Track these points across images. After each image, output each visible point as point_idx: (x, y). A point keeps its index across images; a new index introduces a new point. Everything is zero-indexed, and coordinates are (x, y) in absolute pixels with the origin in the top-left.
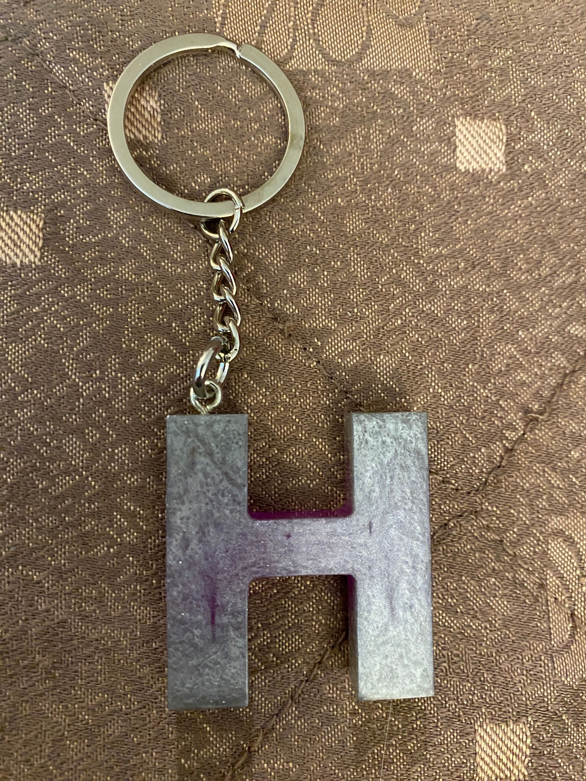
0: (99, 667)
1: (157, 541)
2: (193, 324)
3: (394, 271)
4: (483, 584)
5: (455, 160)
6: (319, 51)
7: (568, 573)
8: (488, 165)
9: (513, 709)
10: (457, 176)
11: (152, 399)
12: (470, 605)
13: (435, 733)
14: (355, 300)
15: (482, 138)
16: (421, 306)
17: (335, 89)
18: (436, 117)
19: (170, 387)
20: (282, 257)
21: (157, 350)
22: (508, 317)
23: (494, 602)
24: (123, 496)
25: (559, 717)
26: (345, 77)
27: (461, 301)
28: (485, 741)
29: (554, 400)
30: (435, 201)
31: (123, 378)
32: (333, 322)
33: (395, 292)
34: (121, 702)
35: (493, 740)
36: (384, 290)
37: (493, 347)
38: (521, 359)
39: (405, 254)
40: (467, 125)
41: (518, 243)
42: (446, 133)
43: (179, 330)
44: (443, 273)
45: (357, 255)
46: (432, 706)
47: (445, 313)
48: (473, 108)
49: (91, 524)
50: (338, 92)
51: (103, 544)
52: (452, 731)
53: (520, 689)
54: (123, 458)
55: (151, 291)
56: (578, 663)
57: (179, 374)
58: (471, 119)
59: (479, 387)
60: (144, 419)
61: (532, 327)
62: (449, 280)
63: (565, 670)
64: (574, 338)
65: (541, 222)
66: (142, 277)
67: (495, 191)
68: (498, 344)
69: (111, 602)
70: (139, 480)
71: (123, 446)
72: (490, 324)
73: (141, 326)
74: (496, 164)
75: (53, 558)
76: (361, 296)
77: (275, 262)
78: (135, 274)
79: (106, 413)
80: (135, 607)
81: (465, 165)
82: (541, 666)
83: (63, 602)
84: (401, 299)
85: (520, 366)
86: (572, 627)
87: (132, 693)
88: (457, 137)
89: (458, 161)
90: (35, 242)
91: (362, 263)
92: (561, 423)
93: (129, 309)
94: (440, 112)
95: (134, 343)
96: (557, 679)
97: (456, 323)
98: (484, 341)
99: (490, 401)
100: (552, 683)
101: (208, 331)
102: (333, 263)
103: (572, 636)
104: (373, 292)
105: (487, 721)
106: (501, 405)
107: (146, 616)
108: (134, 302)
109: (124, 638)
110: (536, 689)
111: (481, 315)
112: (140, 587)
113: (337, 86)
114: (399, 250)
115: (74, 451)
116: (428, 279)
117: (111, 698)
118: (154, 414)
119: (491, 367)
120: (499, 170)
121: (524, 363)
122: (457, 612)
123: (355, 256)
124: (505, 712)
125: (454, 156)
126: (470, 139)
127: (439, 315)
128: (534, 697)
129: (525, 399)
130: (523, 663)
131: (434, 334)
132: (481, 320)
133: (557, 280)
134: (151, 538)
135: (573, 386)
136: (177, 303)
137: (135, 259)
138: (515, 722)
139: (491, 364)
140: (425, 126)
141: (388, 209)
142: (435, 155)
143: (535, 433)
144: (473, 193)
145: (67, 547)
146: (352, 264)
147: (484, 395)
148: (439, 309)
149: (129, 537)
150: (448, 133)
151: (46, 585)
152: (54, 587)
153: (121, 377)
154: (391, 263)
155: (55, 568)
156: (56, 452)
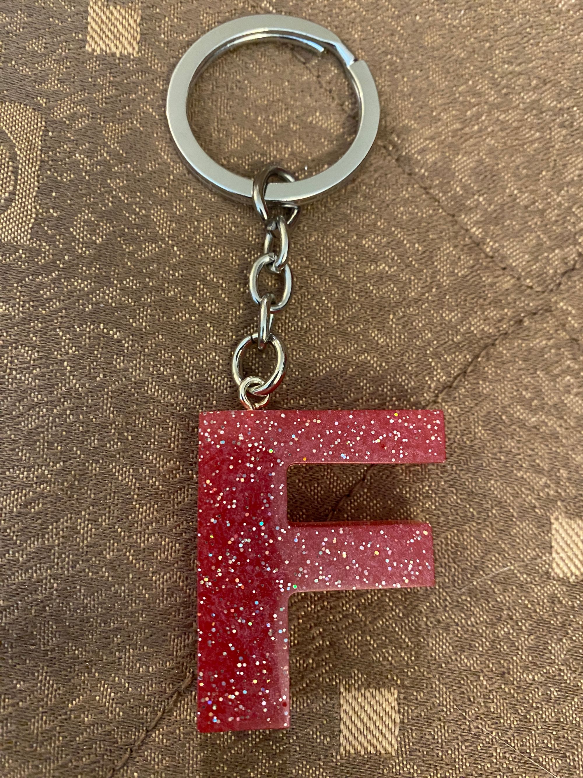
90: (132, 36)
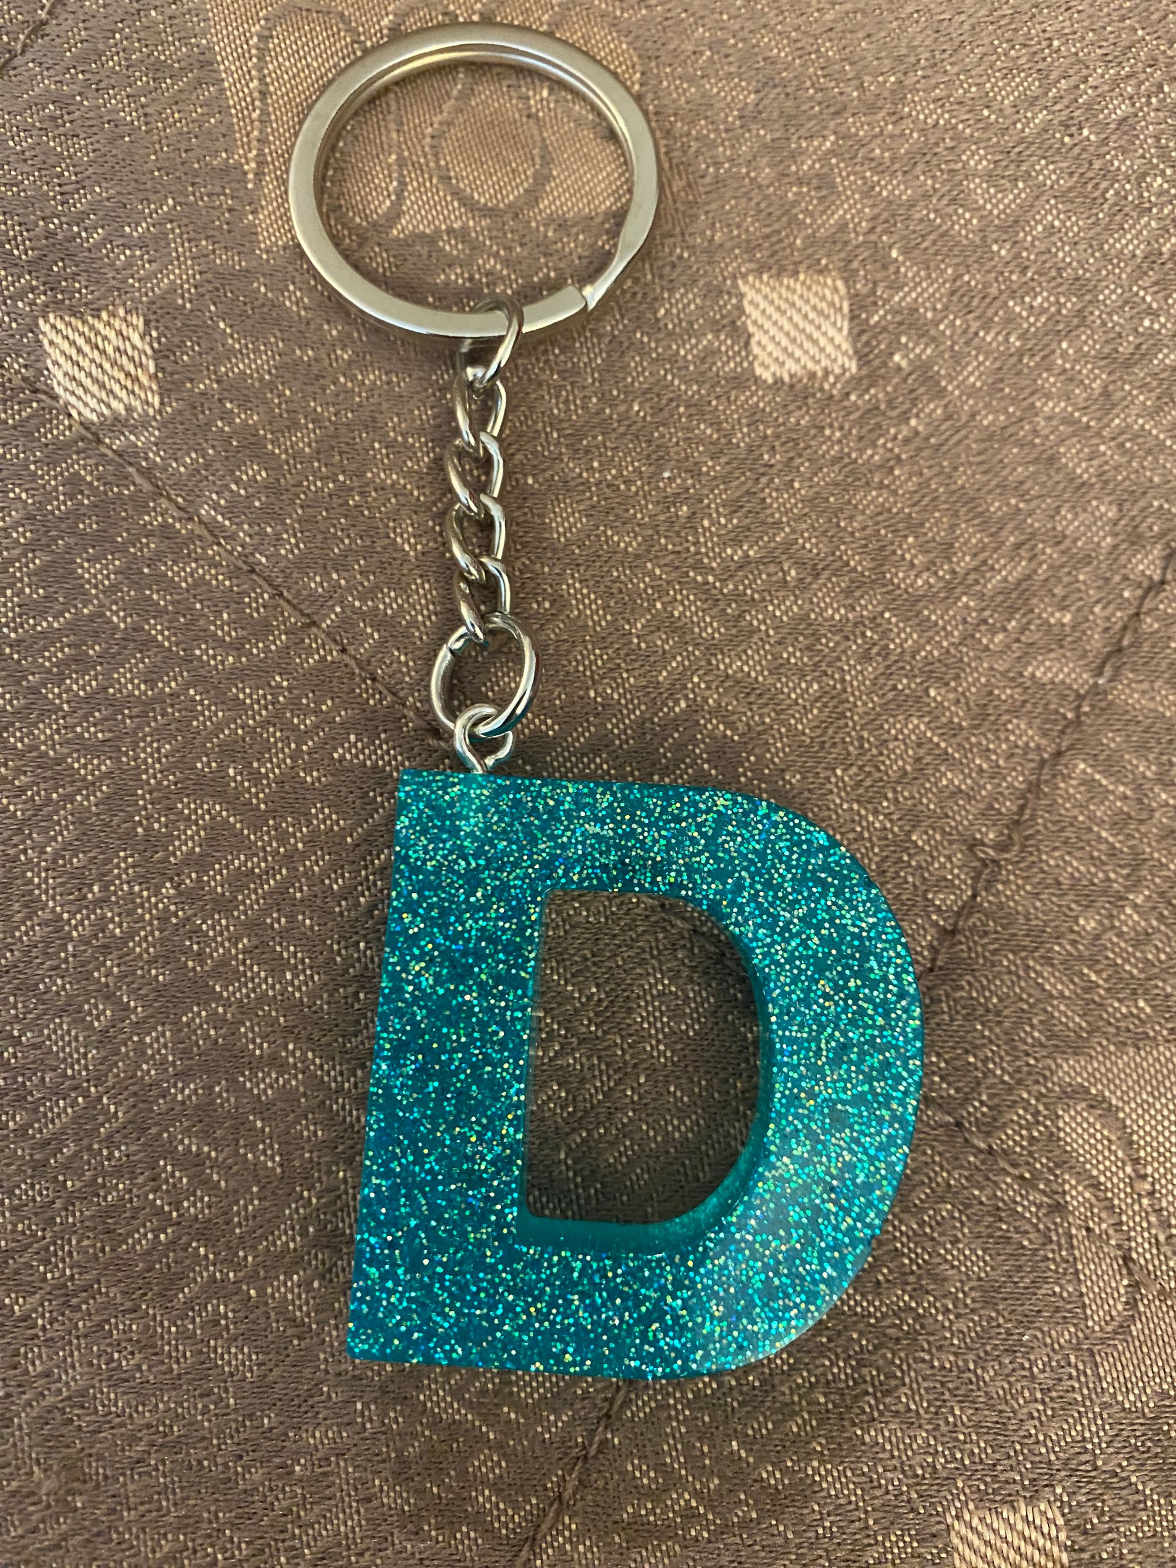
0: (162, 1480)
1: (250, 1208)
2: (269, 765)
3: (659, 606)
4: (926, 1218)
5: (751, 364)
6: (452, 194)
7: (1108, 1174)
8: (818, 362)
9: (1021, 1474)
10: (760, 393)
11: (204, 927)
12: (904, 1265)
13: (866, 1541)
14: (588, 673)
15: (799, 310)
16: (722, 667)
17: (492, 262)
18: (701, 283)
19: (236, 898)
20: (431, 607)
21: (205, 830)
22: (901, 664)
23: (955, 1253)
24: (174, 1126)
25: (1123, 1479)
26: (509, 235)
27: (800, 646)
28: (970, 1545)
29: (1026, 817)
30: (721, 452)
31: (145, 893)
32: (549, 721)
33: (667, 647)
34: (213, 1546)
35: (988, 1543)
36: (643, 645)
37: (882, 727)
38: (943, 745)
39: (677, 568)
40: (766, 290)
41: (901, 515)
42: (724, 312)
43: (242, 782)
44: (756, 596)
45: (581, 582)
46: (851, 1486)
47: (771, 673)
48: (772, 255)
49: (118, 1191)
50: (498, 267)
51: (145, 1226)
52: (899, 1533)
53: (1033, 1431)
54: (163, 1051)
55: (180, 711)
56: (1148, 1362)
57: (253, 868)
58: (770, 277)
59: (863, 812)
60: (194, 969)
61: (954, 679)
62: (770, 608)
63: (1122, 1380)
64: (1049, 687)
65: (942, 467)
66: (160, 685)
67: (843, 413)
68: (891, 720)
69: (169, 1344)
70: (200, 1091)
71: (160, 1028)
72: (867, 682)
73: (168, 786)
74: (835, 360)
75: (49, 1267)
76: (599, 662)
77: (420, 618)
78: (145, 682)
79: (119, 965)
80: (219, 1351)
81: (772, 369)
82: (1071, 1377)
83: (76, 1353)
84: (679, 658)
85: (945, 757)
86: (1129, 1286)
87: (234, 1526)
88: (748, 316)
89: (756, 364)
91: (592, 596)
92: (1047, 862)
93: (143, 755)
94: (706, 272)
95: (159, 822)
96: (1106, 1398)
97: (798, 691)
98: (861, 718)
99: (890, 836)
100: (1097, 1410)
101: (302, 774)
102: (535, 606)
103: (1132, 1304)
104: (622, 653)
105: (971, 1506)
106: (915, 842)
107: (244, 1365)
108: (149, 739)
109: (203, 1415)
110: (1066, 1427)
111: (846, 668)
112: (226, 1306)
113: (496, 255)
114: (662, 562)
115: (67, 1050)
116: (729, 611)
117: (193, 1540)
118: (212, 957)
119: (882, 768)
120: (844, 370)
121: (950, 750)
122: (878, 1283)
123: (577, 585)
124: (1007, 1482)
125: (747, 356)
126: (776, 316)
127: (760, 679)
128: (1063, 1443)
129: (966, 823)
130: (1033, 1376)
131: (757, 718)
132: (848, 678)
133: (990, 580)
134: (237, 1203)
135: (1062, 785)
136: (233, 726)
137: (141, 652)
138: (1030, 1501)
139: (883, 762)
140: (680, 306)
141: (628, 482)
142: (709, 360)
143: (998, 891)
144: (798, 424)
145: (74, 1242)
146: (574, 602)
147: (877, 825)
148: (758, 668)
149: (194, 1205)
150: (729, 312)
151: (40, 1322)
152: (56, 1326)
153: (141, 891)
154: (650, 591)
155: (55, 1287)
156: (34, 1054)
